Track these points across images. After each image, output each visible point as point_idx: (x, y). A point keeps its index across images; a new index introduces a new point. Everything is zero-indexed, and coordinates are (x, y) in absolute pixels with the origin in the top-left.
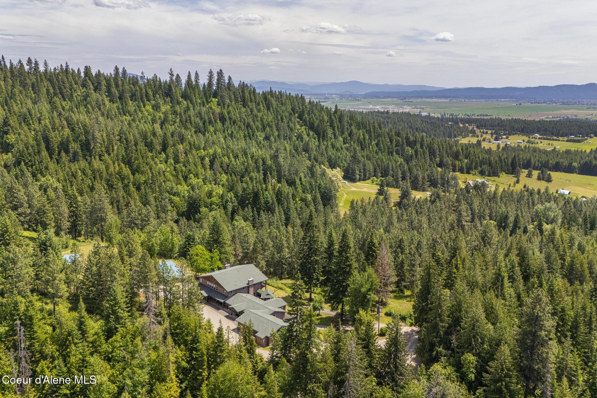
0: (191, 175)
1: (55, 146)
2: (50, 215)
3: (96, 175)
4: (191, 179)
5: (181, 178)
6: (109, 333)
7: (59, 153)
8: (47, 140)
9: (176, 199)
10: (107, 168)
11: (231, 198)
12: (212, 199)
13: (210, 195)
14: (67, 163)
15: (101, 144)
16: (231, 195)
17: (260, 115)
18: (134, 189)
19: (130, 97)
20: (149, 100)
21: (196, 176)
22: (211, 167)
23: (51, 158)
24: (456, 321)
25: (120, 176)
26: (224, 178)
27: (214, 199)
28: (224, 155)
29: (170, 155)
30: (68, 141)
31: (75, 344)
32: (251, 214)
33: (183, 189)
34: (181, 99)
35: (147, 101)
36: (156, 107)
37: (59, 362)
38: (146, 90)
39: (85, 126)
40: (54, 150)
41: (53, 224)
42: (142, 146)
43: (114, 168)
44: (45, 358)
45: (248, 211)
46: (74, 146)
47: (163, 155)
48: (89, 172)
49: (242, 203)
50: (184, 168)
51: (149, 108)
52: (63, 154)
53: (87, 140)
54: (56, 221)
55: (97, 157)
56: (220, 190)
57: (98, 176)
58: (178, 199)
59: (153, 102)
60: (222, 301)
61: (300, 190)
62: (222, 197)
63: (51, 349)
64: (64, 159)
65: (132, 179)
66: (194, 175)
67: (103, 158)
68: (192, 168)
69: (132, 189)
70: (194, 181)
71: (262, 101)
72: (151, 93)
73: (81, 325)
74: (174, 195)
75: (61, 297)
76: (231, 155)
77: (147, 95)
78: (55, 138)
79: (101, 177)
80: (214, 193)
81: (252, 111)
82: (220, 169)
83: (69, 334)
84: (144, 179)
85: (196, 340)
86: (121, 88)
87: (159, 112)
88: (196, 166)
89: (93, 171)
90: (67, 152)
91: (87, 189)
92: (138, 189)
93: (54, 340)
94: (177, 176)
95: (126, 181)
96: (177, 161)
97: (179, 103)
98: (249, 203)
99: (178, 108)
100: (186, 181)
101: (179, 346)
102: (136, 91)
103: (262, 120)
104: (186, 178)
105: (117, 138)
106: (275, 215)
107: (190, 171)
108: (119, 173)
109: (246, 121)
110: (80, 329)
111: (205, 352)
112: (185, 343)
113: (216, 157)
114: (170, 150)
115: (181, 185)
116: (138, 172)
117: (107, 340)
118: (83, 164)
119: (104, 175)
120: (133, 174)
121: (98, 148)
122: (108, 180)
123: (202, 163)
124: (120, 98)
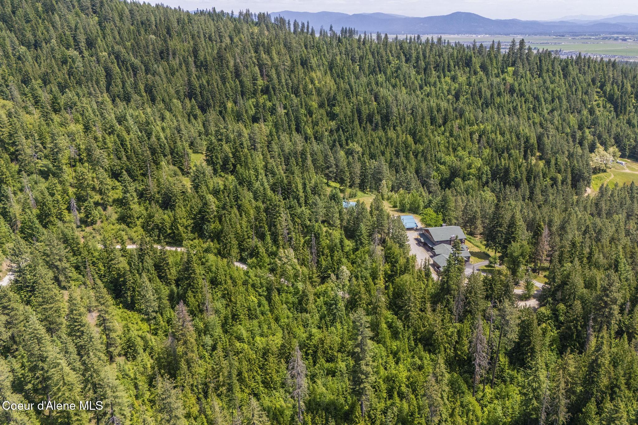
0: (459, 148)
1: (364, 117)
2: (348, 174)
3: (389, 142)
4: (459, 151)
5: (451, 149)
6: (355, 250)
7: (366, 123)
8: (359, 112)
9: (442, 167)
10: (398, 137)
11: (486, 171)
12: (471, 170)
13: (469, 166)
14: (370, 131)
15: (396, 117)
16: (486, 168)
17: (552, 86)
18: (412, 156)
19: (434, 68)
20: (449, 71)
21: (464, 148)
22: (479, 142)
23: (360, 126)
24: (564, 283)
25: (405, 145)
26: (487, 152)
27: (472, 171)
28: (492, 132)
29: (447, 129)
30: (373, 113)
31: (338, 251)
32: (499, 187)
33: (450, 159)
34: (479, 70)
35: (448, 71)
36: (454, 79)
37: (329, 258)
38: (449, 62)
39: (386, 102)
40: (363, 120)
41: (349, 181)
42: (427, 120)
43: (403, 137)
44: (323, 255)
45: (497, 185)
46: (378, 117)
47: (443, 128)
48: (384, 140)
49: (494, 175)
50: (455, 142)
51: (448, 79)
52: (368, 124)
53: (387, 113)
54: (352, 178)
55: (392, 128)
56: (478, 163)
57: (390, 144)
58: (444, 167)
59: (453, 73)
60: (431, 246)
61: (553, 169)
62: (479, 169)
63: (326, 251)
64: (368, 128)
65: (413, 148)
66: (462, 148)
67: (397, 128)
68: (461, 142)
69: (411, 156)
70: (461, 153)
71: (559, 72)
72: (452, 64)
73: (341, 242)
74: (441, 164)
75: (336, 227)
76: (498, 132)
77: (449, 66)
78: (365, 110)
79: (392, 145)
80: (473, 166)
81: (545, 82)
82: (486, 144)
83: (335, 246)
84: (422, 149)
85: (396, 262)
86: (427, 60)
87: (455, 83)
88: (464, 140)
89: (387, 139)
90: (371, 122)
91: (380, 154)
92: (416, 156)
93: (329, 247)
94: (448, 148)
95: (409, 149)
96: (451, 135)
97: (476, 73)
98: (499, 178)
99: (473, 80)
100: (454, 152)
101: (388, 263)
102: (440, 62)
103: (553, 91)
104: (455, 150)
105: (410, 112)
106: (519, 190)
107: (459, 145)
108: (405, 143)
109: (536, 93)
110: (341, 244)
111: (399, 268)
112: (391, 262)
113: (485, 133)
114: (449, 124)
115: (450, 155)
116: (419, 142)
117: (353, 254)
118: (381, 133)
119: (395, 143)
120: (415, 143)
121: (394, 119)
122: (397, 148)
123: (471, 138)
124: (425, 70)
